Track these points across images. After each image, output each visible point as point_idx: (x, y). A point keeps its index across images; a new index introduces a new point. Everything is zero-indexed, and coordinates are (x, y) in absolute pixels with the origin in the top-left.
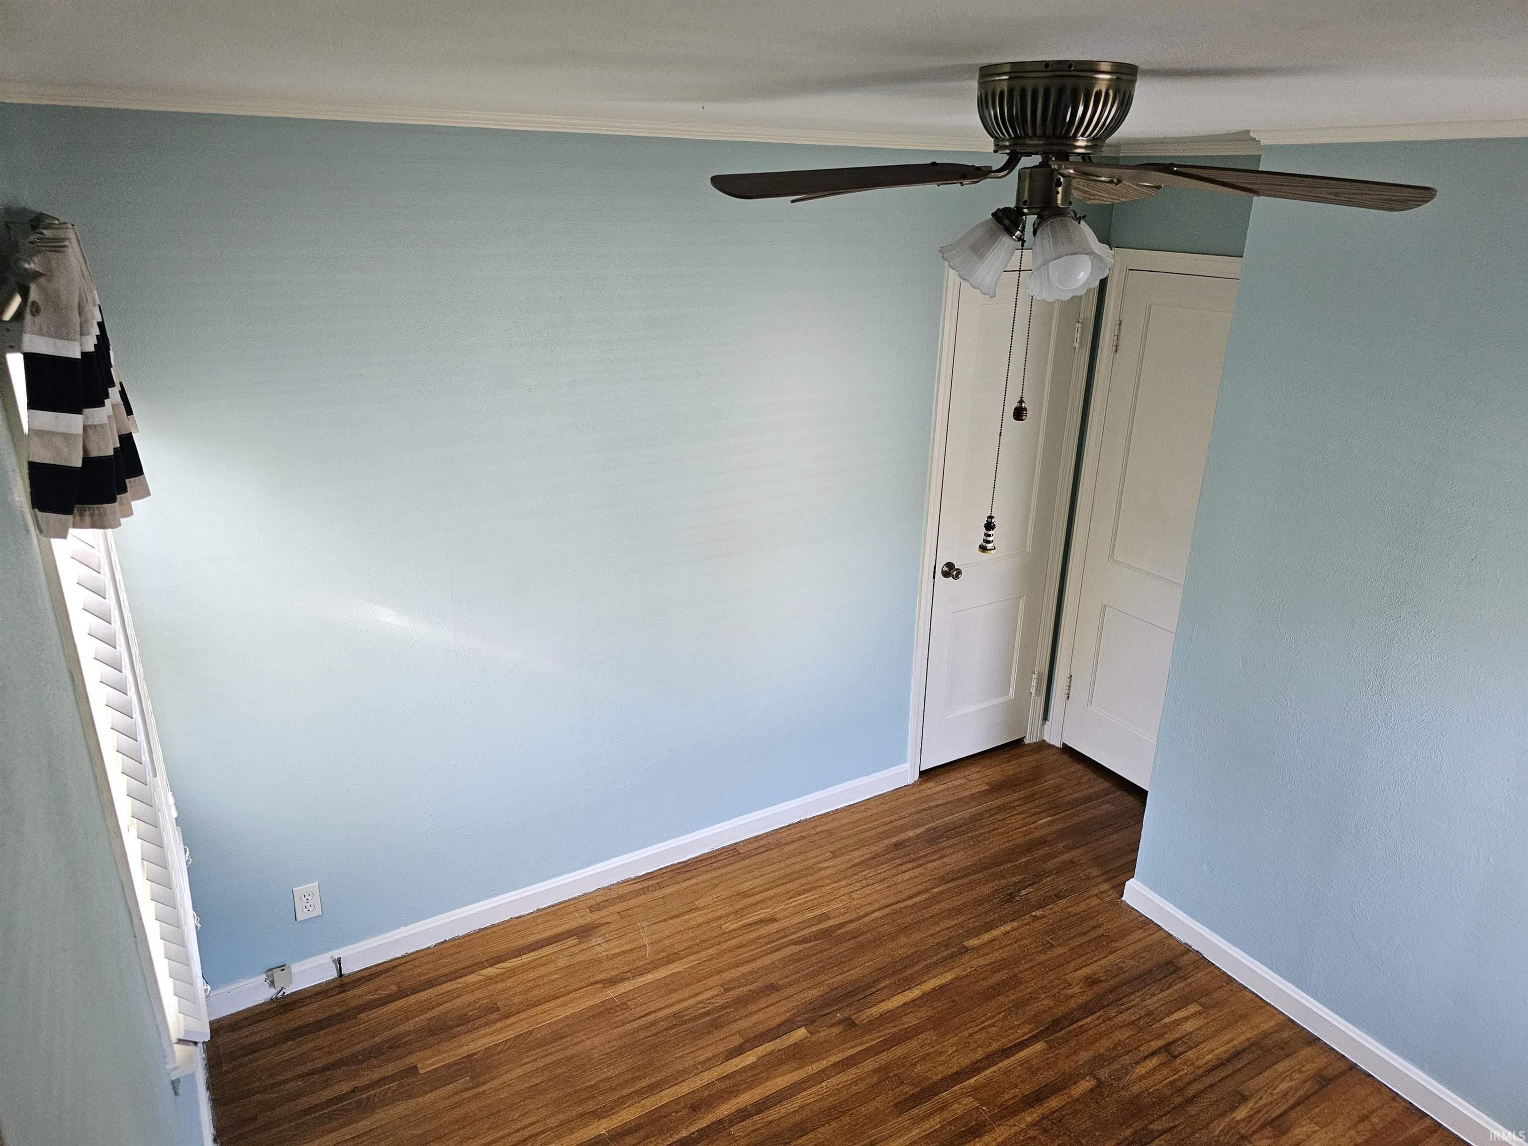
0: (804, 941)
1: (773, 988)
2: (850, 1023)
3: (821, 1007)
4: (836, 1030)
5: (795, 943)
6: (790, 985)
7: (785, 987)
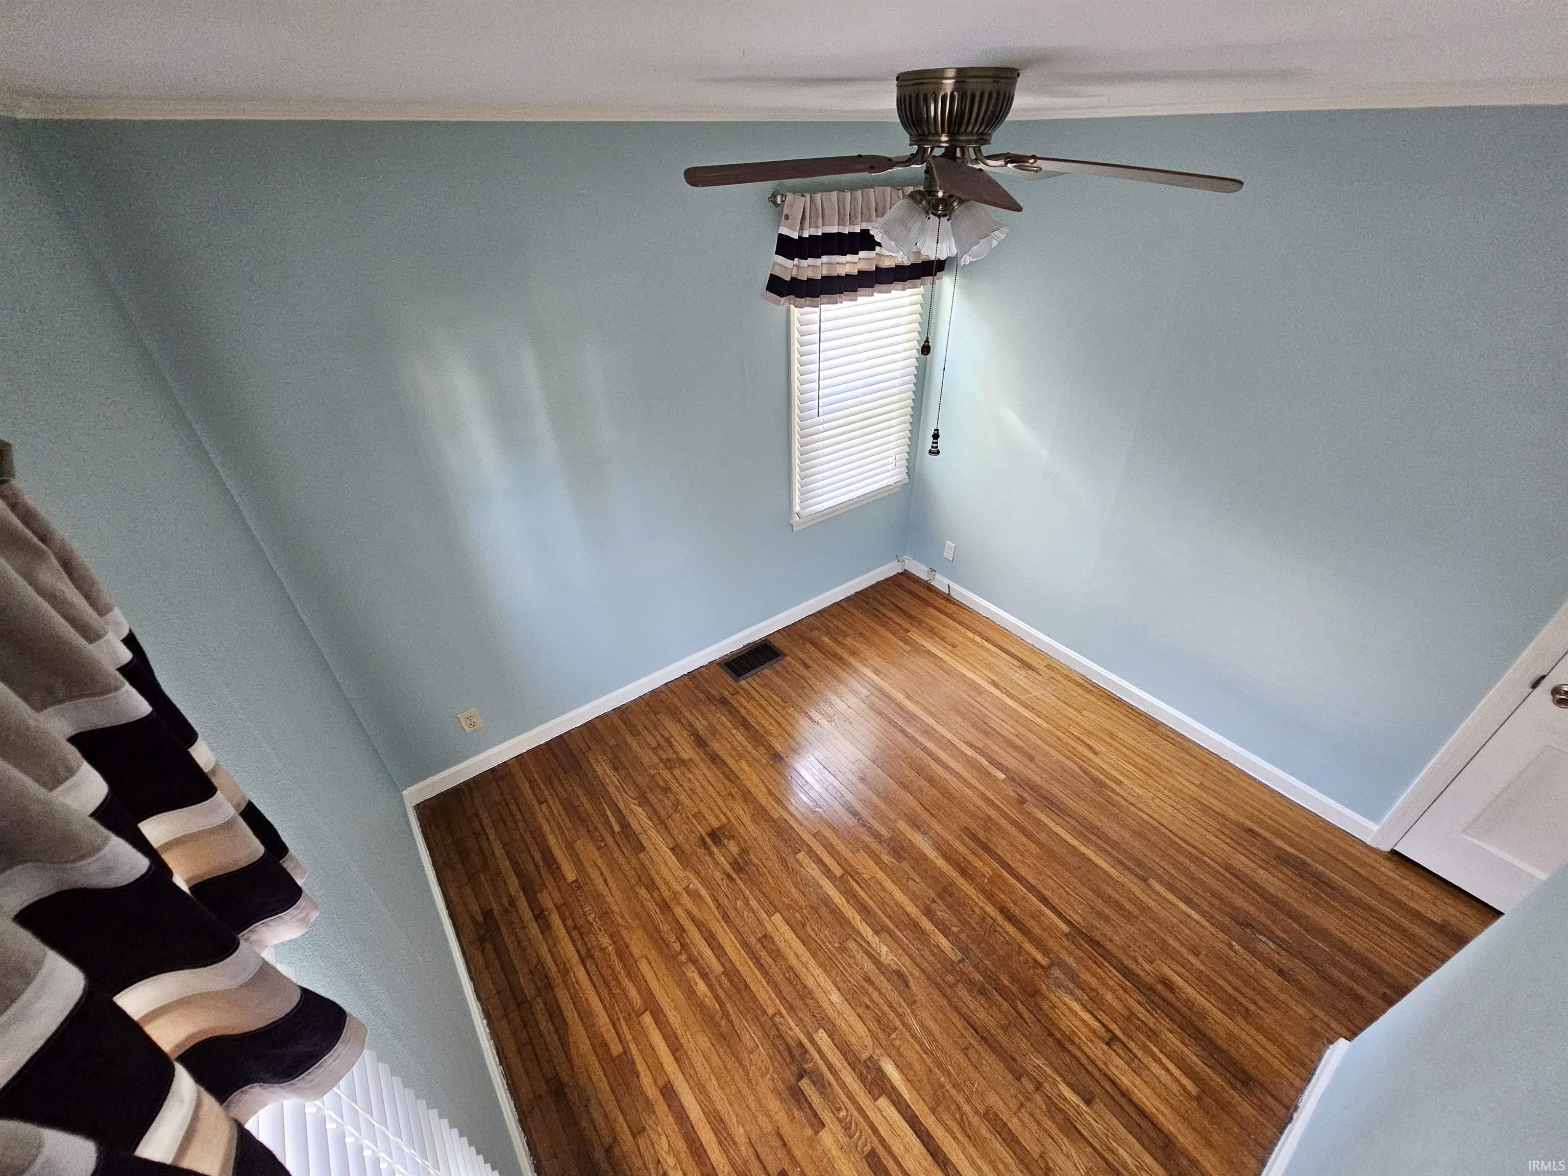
0: (1086, 772)
1: (1031, 759)
2: (1023, 801)
3: (1028, 785)
4: (1013, 794)
5: (1080, 767)
6: (1039, 767)
7: (1036, 764)
